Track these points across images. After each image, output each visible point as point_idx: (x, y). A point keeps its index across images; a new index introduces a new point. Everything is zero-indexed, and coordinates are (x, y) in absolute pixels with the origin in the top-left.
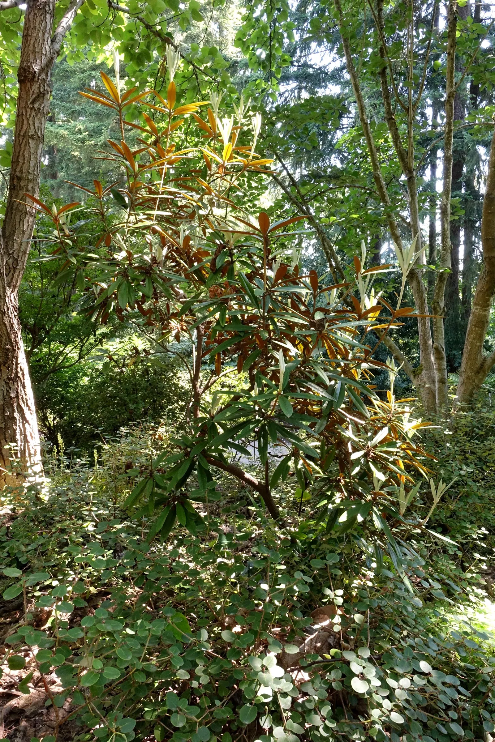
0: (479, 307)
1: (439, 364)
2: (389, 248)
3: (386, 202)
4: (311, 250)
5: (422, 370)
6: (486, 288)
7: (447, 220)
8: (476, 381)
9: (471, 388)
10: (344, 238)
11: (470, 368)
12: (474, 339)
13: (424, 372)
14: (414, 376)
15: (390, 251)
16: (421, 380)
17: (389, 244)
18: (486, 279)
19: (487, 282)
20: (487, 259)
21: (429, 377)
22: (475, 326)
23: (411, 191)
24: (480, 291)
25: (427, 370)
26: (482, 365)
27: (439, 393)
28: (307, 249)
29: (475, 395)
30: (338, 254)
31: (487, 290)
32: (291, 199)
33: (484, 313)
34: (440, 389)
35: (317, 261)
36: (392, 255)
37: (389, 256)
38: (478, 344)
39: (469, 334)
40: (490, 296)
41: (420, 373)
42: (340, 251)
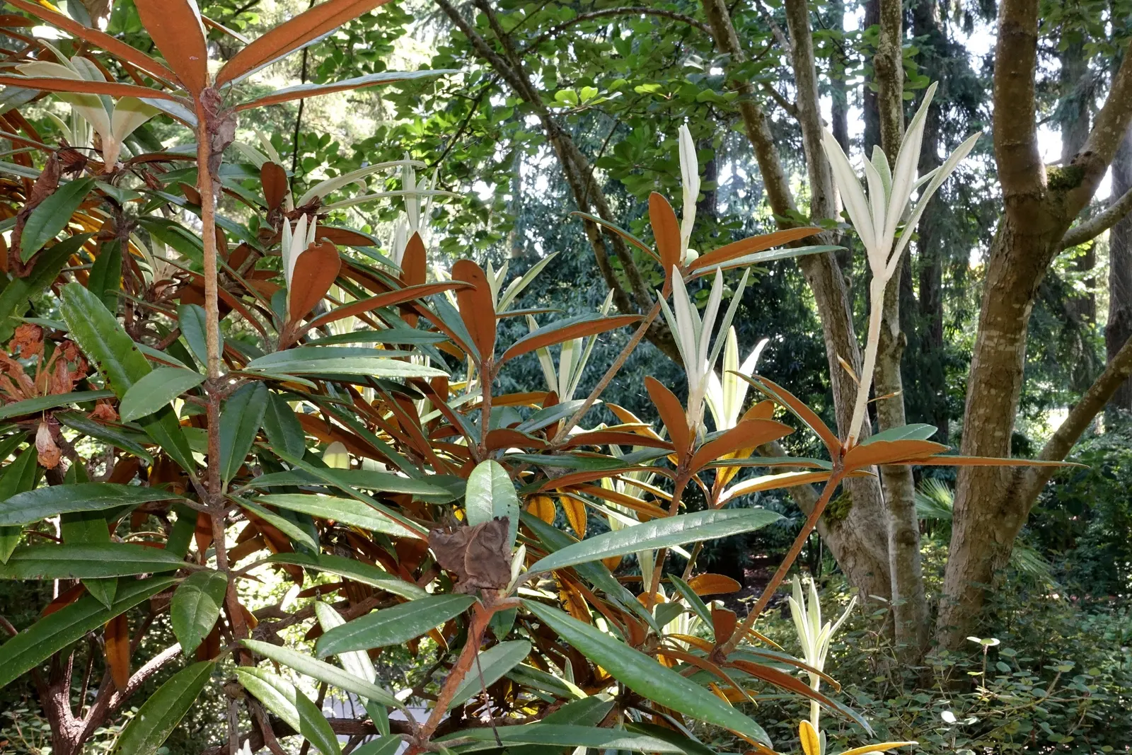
0: (995, 333)
1: (896, 492)
2: (735, 177)
3: (732, 51)
4: (543, 183)
5: (849, 506)
6: (1012, 279)
7: (896, 97)
8: (998, 536)
9: (985, 557)
10: (621, 148)
11: (982, 503)
12: (987, 420)
13: (854, 513)
14: (829, 525)
15: (738, 182)
16: (849, 535)
17: (734, 168)
18: (1013, 255)
19: (1014, 263)
20: (1013, 202)
21: (869, 527)
22: (989, 385)
23: (795, 23)
24: (997, 289)
25: (862, 506)
26: (1012, 492)
27: (900, 574)
28: (532, 180)
29: (997, 578)
30: (611, 191)
31: (1016, 285)
32: (476, 45)
33: (1010, 349)
34: (900, 559)
35: (559, 209)
36: (742, 194)
37: (736, 194)
38: (998, 434)
39: (973, 408)
40: (1023, 302)
41: (844, 517)
42: (615, 185)
